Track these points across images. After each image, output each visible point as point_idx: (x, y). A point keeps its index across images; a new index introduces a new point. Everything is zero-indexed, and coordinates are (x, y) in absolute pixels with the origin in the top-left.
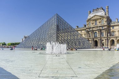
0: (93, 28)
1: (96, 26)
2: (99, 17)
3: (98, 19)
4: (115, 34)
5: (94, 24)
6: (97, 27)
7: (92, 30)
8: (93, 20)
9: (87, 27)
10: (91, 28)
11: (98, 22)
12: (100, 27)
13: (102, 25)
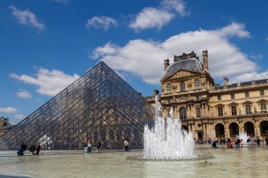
0: (177, 97)
1: (182, 93)
2: (189, 74)
3: (186, 79)
4: (224, 112)
5: (179, 90)
6: (186, 95)
7: (174, 102)
8: (177, 80)
9: (162, 96)
10: (171, 97)
11: (186, 85)
12: (192, 95)
13: (197, 91)
